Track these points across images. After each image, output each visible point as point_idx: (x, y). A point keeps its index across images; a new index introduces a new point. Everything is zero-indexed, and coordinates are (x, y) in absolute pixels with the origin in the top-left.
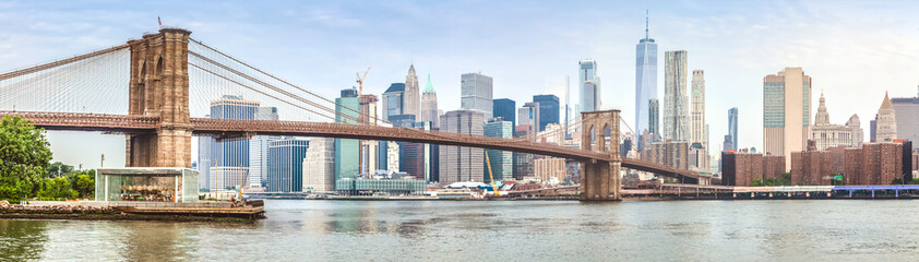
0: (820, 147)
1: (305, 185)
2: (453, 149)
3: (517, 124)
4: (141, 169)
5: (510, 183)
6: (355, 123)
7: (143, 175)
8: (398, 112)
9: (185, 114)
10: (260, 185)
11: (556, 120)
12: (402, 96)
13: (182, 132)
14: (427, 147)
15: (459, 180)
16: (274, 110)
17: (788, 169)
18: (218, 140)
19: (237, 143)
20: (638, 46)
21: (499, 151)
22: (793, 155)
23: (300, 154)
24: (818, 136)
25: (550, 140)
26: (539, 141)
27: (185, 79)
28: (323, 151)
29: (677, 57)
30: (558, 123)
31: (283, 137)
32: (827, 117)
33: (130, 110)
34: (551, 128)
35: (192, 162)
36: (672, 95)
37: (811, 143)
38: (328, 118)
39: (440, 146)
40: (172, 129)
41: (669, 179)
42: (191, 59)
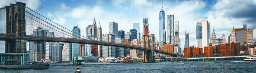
0: (213, 45)
1: (63, 59)
2: (106, 47)
3: (125, 39)
4: (10, 53)
5: (123, 58)
6: (77, 38)
7: (11, 56)
8: (90, 35)
9: (25, 33)
10: (49, 59)
11: (136, 38)
12: (91, 29)
13: (23, 40)
14: (99, 46)
15: (108, 57)
16: (53, 33)
17: (203, 52)
18: (35, 43)
19: (41, 44)
20: (159, 13)
21: (120, 48)
22: (205, 48)
23: (61, 48)
24: (212, 42)
25: (135, 44)
26: (131, 44)
27: (24, 21)
28: (68, 47)
29: (171, 17)
30: (137, 38)
31: (56, 42)
32: (215, 35)
33: (6, 32)
34: (135, 40)
35: (27, 51)
36: (169, 30)
37: (210, 44)
38: (69, 36)
39: (103, 46)
40: (20, 39)
41: (169, 56)
42: (26, 14)
